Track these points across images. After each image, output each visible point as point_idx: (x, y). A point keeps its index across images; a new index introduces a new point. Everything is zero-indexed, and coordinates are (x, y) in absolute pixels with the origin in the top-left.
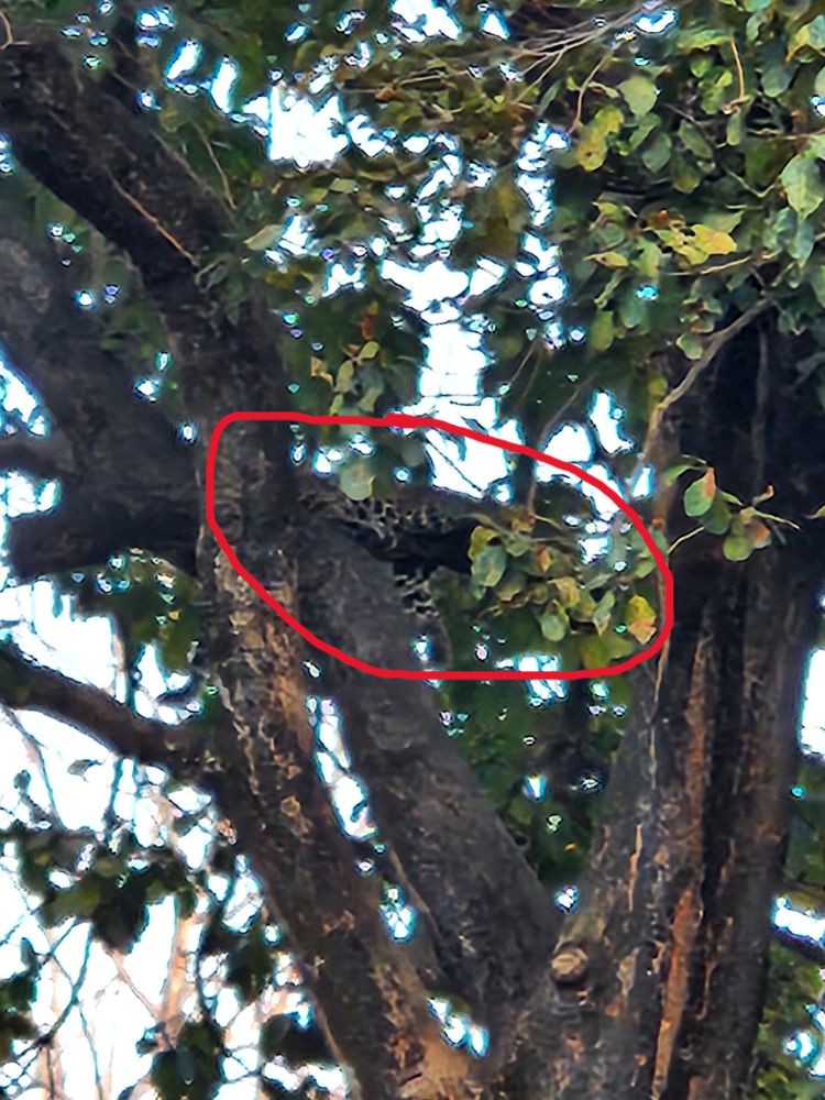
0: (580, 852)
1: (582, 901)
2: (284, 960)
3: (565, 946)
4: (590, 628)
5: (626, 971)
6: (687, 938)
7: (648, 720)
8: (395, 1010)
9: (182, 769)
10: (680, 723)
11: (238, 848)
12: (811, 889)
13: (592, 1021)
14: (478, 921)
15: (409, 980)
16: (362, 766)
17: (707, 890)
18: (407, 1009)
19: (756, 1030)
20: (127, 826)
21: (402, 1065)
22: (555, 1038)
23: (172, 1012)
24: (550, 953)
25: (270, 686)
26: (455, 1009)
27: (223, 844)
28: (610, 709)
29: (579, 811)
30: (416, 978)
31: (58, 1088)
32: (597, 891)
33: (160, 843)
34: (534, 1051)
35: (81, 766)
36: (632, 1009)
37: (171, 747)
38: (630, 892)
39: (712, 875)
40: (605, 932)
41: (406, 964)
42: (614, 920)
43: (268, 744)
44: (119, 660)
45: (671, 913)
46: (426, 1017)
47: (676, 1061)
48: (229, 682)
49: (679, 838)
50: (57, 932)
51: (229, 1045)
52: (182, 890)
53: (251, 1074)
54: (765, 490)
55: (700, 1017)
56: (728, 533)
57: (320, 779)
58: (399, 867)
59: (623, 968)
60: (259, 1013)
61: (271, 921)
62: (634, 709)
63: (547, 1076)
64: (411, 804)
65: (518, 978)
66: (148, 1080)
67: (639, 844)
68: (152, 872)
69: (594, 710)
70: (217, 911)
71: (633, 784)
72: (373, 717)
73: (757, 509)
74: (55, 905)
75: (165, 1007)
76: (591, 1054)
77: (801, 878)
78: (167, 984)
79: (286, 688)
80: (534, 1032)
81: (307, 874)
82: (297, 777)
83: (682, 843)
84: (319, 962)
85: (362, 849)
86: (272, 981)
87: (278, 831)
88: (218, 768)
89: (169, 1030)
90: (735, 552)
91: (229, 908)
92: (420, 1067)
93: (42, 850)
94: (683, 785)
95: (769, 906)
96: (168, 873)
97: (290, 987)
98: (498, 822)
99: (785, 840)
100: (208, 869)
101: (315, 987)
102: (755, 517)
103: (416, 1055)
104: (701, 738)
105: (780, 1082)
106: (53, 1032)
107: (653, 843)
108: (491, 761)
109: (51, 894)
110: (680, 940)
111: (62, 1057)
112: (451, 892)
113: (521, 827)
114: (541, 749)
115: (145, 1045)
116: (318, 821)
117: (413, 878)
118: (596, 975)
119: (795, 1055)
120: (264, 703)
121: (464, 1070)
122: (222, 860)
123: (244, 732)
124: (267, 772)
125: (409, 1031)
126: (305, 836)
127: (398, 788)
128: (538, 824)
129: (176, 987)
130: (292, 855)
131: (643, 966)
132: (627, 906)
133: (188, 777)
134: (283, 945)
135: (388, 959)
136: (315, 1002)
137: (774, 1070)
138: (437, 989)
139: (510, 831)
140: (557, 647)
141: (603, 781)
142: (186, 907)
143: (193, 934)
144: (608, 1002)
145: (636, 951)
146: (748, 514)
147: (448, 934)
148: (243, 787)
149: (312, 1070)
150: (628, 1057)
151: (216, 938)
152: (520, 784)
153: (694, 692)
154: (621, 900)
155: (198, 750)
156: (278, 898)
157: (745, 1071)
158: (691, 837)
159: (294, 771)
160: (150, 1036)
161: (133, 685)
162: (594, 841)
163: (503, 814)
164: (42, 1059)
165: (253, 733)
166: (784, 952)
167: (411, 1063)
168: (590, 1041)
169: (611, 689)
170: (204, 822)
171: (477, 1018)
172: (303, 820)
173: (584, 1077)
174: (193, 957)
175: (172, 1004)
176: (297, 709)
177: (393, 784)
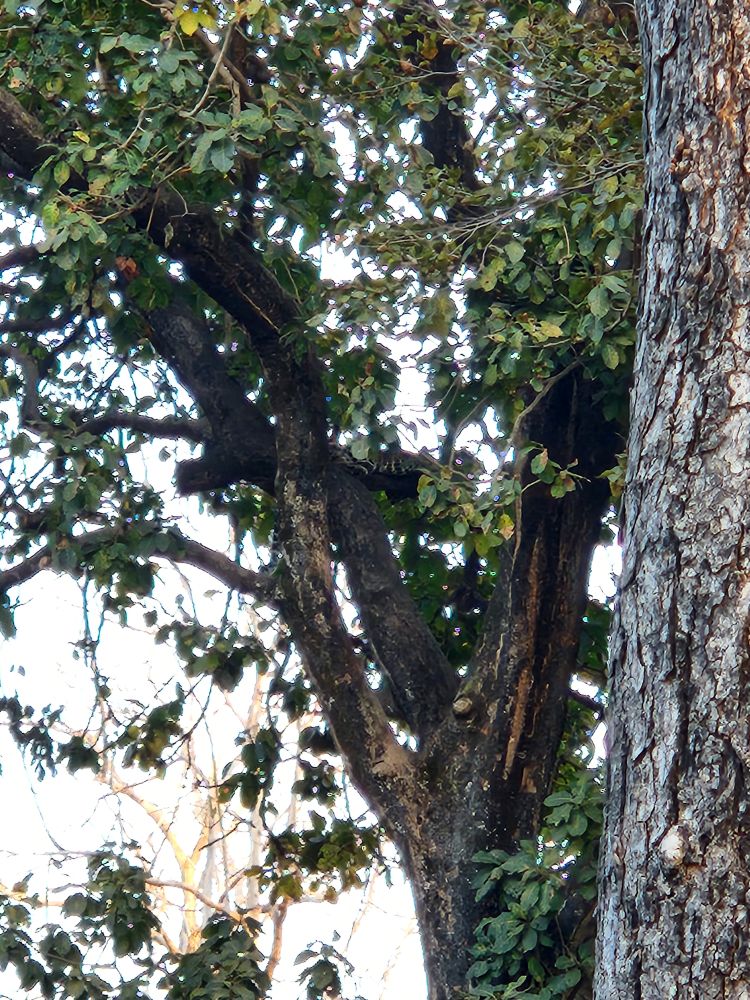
0: (470, 647)
1: (470, 673)
2: (313, 698)
3: (461, 696)
4: (479, 530)
5: (492, 711)
6: (525, 694)
7: (508, 579)
8: (371, 727)
9: (263, 596)
10: (525, 581)
11: (291, 639)
12: (589, 671)
13: (473, 736)
14: (415, 681)
15: (378, 711)
16: (358, 598)
17: (536, 670)
18: (377, 727)
19: (559, 743)
20: (234, 625)
21: (374, 756)
22: (454, 744)
23: (254, 723)
24: (452, 700)
25: (311, 555)
26: (401, 727)
27: (284, 637)
28: (488, 573)
29: (470, 626)
30: (382, 710)
31: (192, 761)
32: (479, 668)
33: (250, 634)
34: (442, 751)
35: (210, 593)
36: (495, 731)
37: (258, 585)
38: (496, 670)
39: (539, 661)
40: (481, 691)
41: (377, 702)
42: (487, 683)
43: (309, 585)
44: (232, 538)
45: (516, 681)
46: (387, 730)
47: (517, 759)
48: (289, 551)
49: (522, 642)
50: (194, 680)
51: (283, 741)
52: (261, 660)
53: (294, 757)
54: (573, 461)
55: (530, 736)
56: (553, 484)
57: (336, 604)
58: (375, 651)
59: (491, 709)
60: (298, 724)
61: (307, 677)
62: (501, 573)
63: (450, 764)
64: (382, 619)
65: (436, 711)
66: (240, 758)
67: (501, 645)
68: (246, 649)
69: (480, 573)
70: (280, 671)
71: (499, 613)
72: (364, 573)
73: (569, 471)
74: (194, 665)
75: (250, 719)
76: (472, 753)
77: (585, 665)
78: (251, 710)
79: (320, 556)
80: (443, 741)
81: (327, 654)
82: (323, 604)
83: (523, 645)
84: (332, 700)
85: (357, 642)
86: (307, 709)
87: (313, 631)
88: (282, 596)
89: (251, 733)
90: (557, 493)
91: (286, 669)
92: (383, 757)
93: (190, 637)
94: (526, 614)
95: (568, 679)
96: (255, 651)
97: (316, 712)
98: (429, 630)
99: (578, 645)
100: (275, 649)
101: (330, 714)
102: (567, 475)
103: (381, 751)
104: (535, 590)
105: (571, 770)
106: (191, 732)
107: (508, 643)
108: (425, 598)
109: (193, 660)
110: (521, 695)
111: (195, 746)
112: (403, 666)
113: (441, 633)
114: (451, 592)
115: (240, 741)
116: (334, 627)
117: (382, 658)
118: (477, 712)
119: (579, 757)
120: (308, 564)
121: (406, 759)
122: (283, 645)
123: (296, 578)
124: (308, 600)
125: (378, 738)
126: (327, 634)
127: (376, 610)
128: (449, 632)
129: (255, 710)
130: (319, 644)
131: (501, 708)
132: (494, 677)
133: (267, 601)
134: (312, 690)
135: (368, 700)
136: (329, 721)
137: (568, 765)
138: (392, 716)
139: (434, 635)
140: (463, 539)
141: (483, 611)
142: (263, 669)
143: (266, 682)
144: (481, 727)
145: (498, 700)
146: (564, 473)
147: (399, 688)
148: (294, 607)
149: (325, 756)
150: (491, 756)
151: (277, 686)
152: (440, 610)
153: (532, 566)
154: (491, 674)
155: (272, 587)
156: (311, 664)
157: (553, 765)
158: (528, 642)
159: (322, 600)
160: (242, 736)
161: (240, 551)
162: (478, 641)
163: (431, 626)
164: (185, 745)
165: (301, 579)
166: (576, 703)
167: (378, 755)
168: (472, 746)
169: (489, 563)
170: (274, 625)
171: (413, 731)
172: (326, 626)
173: (469, 765)
174: (265, 696)
175: (253, 719)
176: (324, 567)
177: (373, 608)
